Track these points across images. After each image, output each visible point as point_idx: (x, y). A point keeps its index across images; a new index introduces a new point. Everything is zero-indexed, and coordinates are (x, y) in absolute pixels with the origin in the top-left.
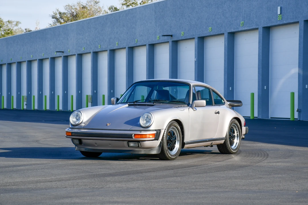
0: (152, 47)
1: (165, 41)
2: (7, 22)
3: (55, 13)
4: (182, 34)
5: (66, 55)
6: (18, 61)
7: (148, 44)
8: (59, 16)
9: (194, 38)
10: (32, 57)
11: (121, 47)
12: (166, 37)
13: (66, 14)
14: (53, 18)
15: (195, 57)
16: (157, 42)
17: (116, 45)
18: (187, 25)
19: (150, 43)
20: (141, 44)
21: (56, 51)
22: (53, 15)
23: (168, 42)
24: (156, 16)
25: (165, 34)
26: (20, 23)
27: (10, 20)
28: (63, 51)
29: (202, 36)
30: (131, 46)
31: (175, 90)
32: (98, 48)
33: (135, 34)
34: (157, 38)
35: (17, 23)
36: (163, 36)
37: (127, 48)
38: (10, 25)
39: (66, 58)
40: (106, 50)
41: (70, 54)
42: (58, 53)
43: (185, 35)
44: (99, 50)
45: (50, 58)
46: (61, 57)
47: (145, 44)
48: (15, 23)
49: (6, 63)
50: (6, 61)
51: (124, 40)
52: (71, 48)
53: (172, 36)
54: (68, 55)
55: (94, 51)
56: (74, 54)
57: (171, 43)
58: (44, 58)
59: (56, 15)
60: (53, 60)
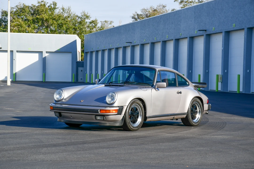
0: (192, 39)
1: (201, 35)
2: (104, 22)
3: (134, 14)
4: (213, 29)
5: (133, 45)
6: (102, 49)
7: (189, 37)
8: (137, 17)
9: (222, 32)
10: (111, 46)
11: (170, 39)
12: (202, 31)
13: (141, 15)
14: (132, 18)
15: (222, 47)
16: (195, 36)
17: (166, 37)
18: (217, 22)
19: (190, 36)
20: (184, 37)
21: (127, 42)
22: (133, 16)
23: (203, 35)
24: (195, 15)
25: (201, 30)
26: (113, 22)
27: (106, 20)
28: (131, 42)
29: (228, 30)
30: (177, 38)
31: (207, 71)
32: (154, 40)
33: (180, 29)
34: (196, 33)
35: (111, 22)
36: (199, 30)
37: (174, 40)
38: (107, 23)
39: (133, 47)
40: (160, 41)
41: (136, 44)
42: (128, 43)
43: (215, 30)
44: (155, 41)
45: (122, 47)
46: (130, 46)
47: (187, 37)
48: (109, 22)
49: (95, 50)
50: (95, 49)
51: (172, 34)
52: (137, 41)
53: (206, 31)
54: (134, 45)
55: (152, 42)
56: (138, 44)
57: (205, 36)
58: (119, 47)
59: (135, 16)
60: (125, 48)
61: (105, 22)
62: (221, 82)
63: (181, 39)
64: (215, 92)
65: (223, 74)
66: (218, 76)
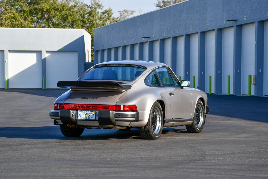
0: (220, 31)
1: (231, 26)
3: (159, 1)
4: (244, 19)
5: (151, 40)
6: (115, 46)
7: (217, 28)
8: (163, 5)
9: (254, 22)
10: (125, 43)
11: (195, 32)
12: (231, 22)
13: (168, 2)
14: (157, 6)
15: (256, 40)
16: (223, 27)
17: (190, 30)
18: (249, 9)
19: (218, 28)
20: (210, 29)
21: (144, 37)
22: (157, 3)
23: (233, 26)
24: (223, 2)
25: (230, 19)
27: (126, 9)
28: (149, 37)
29: (262, 20)
30: (203, 31)
31: (238, 71)
32: (176, 34)
33: (206, 19)
34: (224, 24)
36: (228, 21)
37: (199, 33)
39: (152, 43)
40: (183, 35)
41: (155, 39)
42: (145, 38)
43: (247, 20)
44: (177, 35)
45: (139, 44)
46: (147, 42)
47: (214, 29)
49: (107, 48)
51: (197, 25)
52: (156, 36)
53: (236, 20)
54: (153, 40)
55: (173, 36)
56: (157, 39)
57: (235, 28)
58: (135, 43)
59: (160, 3)
60: (142, 44)
61: (124, 12)
62: (255, 85)
63: (207, 32)
64: (247, 96)
65: (256, 75)
66: (250, 76)
